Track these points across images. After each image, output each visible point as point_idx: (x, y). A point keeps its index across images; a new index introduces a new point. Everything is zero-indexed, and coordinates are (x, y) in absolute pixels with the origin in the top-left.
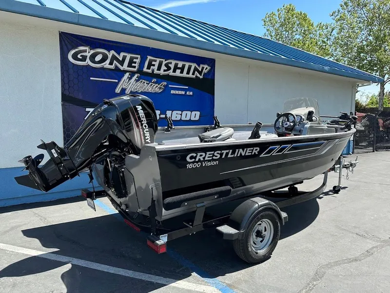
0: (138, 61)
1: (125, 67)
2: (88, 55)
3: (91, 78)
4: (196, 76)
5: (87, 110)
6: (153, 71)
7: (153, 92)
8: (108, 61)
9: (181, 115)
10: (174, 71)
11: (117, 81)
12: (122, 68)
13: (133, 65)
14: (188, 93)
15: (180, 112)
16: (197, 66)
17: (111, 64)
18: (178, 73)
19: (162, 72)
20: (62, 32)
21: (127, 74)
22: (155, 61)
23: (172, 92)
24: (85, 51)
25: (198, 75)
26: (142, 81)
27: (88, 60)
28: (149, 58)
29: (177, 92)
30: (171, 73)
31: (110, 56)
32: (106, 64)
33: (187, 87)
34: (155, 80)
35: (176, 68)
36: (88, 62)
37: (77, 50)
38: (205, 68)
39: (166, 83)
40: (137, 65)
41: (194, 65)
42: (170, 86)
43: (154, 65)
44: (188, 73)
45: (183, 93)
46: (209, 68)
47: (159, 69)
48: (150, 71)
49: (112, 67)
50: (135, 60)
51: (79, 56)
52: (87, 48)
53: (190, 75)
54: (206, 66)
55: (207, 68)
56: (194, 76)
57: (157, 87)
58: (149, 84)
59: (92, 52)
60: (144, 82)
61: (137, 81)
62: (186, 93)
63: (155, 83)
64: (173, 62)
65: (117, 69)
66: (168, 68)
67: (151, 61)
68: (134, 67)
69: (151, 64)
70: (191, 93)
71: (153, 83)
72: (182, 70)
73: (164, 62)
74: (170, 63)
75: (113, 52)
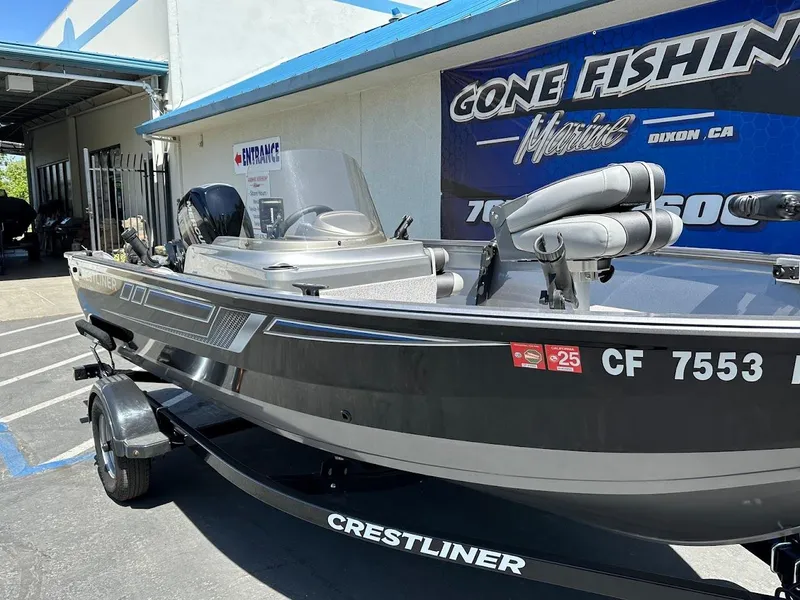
0: (560, 79)
1: (535, 102)
2: (475, 98)
3: (478, 143)
5: (471, 203)
6: (598, 90)
7: (594, 147)
8: (503, 101)
9: (682, 207)
11: (518, 138)
12: (526, 106)
13: (552, 91)
14: (712, 134)
15: (679, 200)
18: (677, 75)
19: (623, 88)
20: (445, 71)
21: (539, 116)
23: (654, 138)
24: (471, 93)
25: (766, 58)
26: (568, 127)
27: (475, 109)
28: (590, 60)
29: (670, 137)
30: (652, 82)
31: (508, 88)
33: (712, 114)
34: (603, 115)
35: (671, 59)
36: (476, 113)
37: (461, 95)
39: (633, 117)
40: (558, 90)
42: (645, 122)
43: (601, 76)
45: (695, 134)
47: (614, 82)
48: (589, 95)
49: (511, 110)
50: (555, 80)
51: (463, 107)
52: (473, 87)
53: (729, 68)
56: (746, 68)
57: (606, 132)
58: (585, 128)
59: (481, 90)
60: (574, 128)
61: (557, 128)
62: (704, 133)
63: (602, 123)
64: (661, 47)
65: (519, 111)
66: (643, 69)
67: (593, 67)
68: (554, 96)
69: (593, 76)
70: (729, 131)
71: (597, 123)
72: (692, 61)
73: (631, 56)
74: (652, 53)
75: (514, 77)
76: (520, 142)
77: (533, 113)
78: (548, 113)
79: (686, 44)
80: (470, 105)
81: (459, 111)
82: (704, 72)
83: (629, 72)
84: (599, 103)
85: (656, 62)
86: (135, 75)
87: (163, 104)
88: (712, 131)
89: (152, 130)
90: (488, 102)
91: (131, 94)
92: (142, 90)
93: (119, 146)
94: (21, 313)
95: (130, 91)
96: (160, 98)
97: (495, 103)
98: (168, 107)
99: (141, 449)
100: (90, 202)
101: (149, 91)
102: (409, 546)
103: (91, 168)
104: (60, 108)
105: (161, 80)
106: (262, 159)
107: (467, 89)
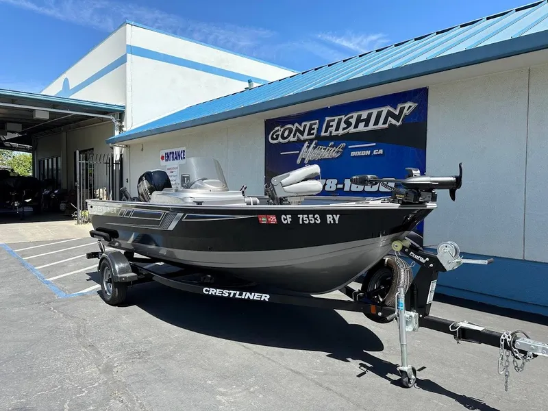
0: (316, 127)
1: (306, 136)
2: (280, 133)
4: (391, 125)
6: (331, 132)
8: (292, 135)
10: (356, 126)
12: (302, 138)
13: (312, 132)
14: (375, 153)
16: (391, 109)
17: (294, 136)
19: (341, 132)
20: (266, 120)
21: (307, 142)
22: (333, 121)
23: (353, 154)
24: (278, 131)
25: (394, 122)
26: (319, 148)
27: (280, 138)
28: (327, 119)
29: (359, 153)
30: (352, 130)
31: (294, 129)
32: (291, 139)
33: (375, 144)
34: (333, 143)
35: (359, 120)
36: (280, 139)
37: (274, 131)
38: (406, 109)
39: (345, 144)
40: (315, 131)
41: (385, 110)
42: (349, 147)
43: (332, 126)
44: (376, 123)
45: (368, 153)
46: (414, 105)
47: (337, 129)
48: (328, 134)
49: (295, 139)
50: (313, 127)
51: (275, 137)
52: (279, 128)
53: (381, 125)
54: (407, 105)
55: (410, 107)
56: (387, 125)
57: (334, 150)
58: (326, 149)
59: (282, 129)
60: (321, 148)
61: (314, 148)
62: (372, 152)
63: (332, 146)
64: (355, 115)
65: (299, 140)
66: (348, 124)
67: (329, 122)
68: (313, 134)
69: (329, 126)
70: (381, 152)
71: (331, 147)
72: (367, 121)
73: (344, 118)
74: (352, 117)
75: (296, 125)
76: (299, 153)
77: (305, 141)
78: (311, 141)
79: (364, 114)
80: (277, 136)
81: (273, 139)
82: (371, 127)
83: (343, 125)
84: (331, 138)
85: (353, 121)
86: (106, 112)
87: (121, 128)
88: (375, 151)
89: (115, 141)
90: (286, 135)
91: (103, 121)
92: (109, 119)
93: (93, 149)
94: (39, 237)
95: (102, 120)
96: (120, 124)
97: (289, 135)
98: (124, 129)
99: (125, 278)
100: (78, 180)
101: (114, 120)
102: (231, 296)
103: (80, 161)
104: (58, 126)
105: (121, 114)
106: (176, 158)
107: (276, 129)
